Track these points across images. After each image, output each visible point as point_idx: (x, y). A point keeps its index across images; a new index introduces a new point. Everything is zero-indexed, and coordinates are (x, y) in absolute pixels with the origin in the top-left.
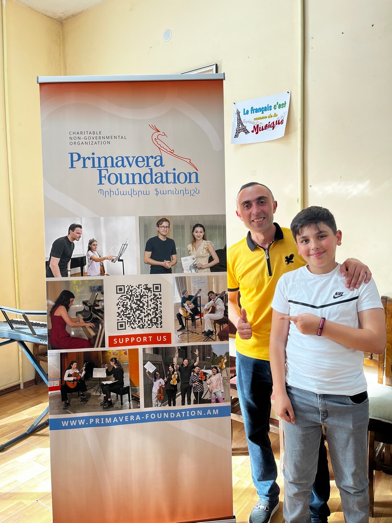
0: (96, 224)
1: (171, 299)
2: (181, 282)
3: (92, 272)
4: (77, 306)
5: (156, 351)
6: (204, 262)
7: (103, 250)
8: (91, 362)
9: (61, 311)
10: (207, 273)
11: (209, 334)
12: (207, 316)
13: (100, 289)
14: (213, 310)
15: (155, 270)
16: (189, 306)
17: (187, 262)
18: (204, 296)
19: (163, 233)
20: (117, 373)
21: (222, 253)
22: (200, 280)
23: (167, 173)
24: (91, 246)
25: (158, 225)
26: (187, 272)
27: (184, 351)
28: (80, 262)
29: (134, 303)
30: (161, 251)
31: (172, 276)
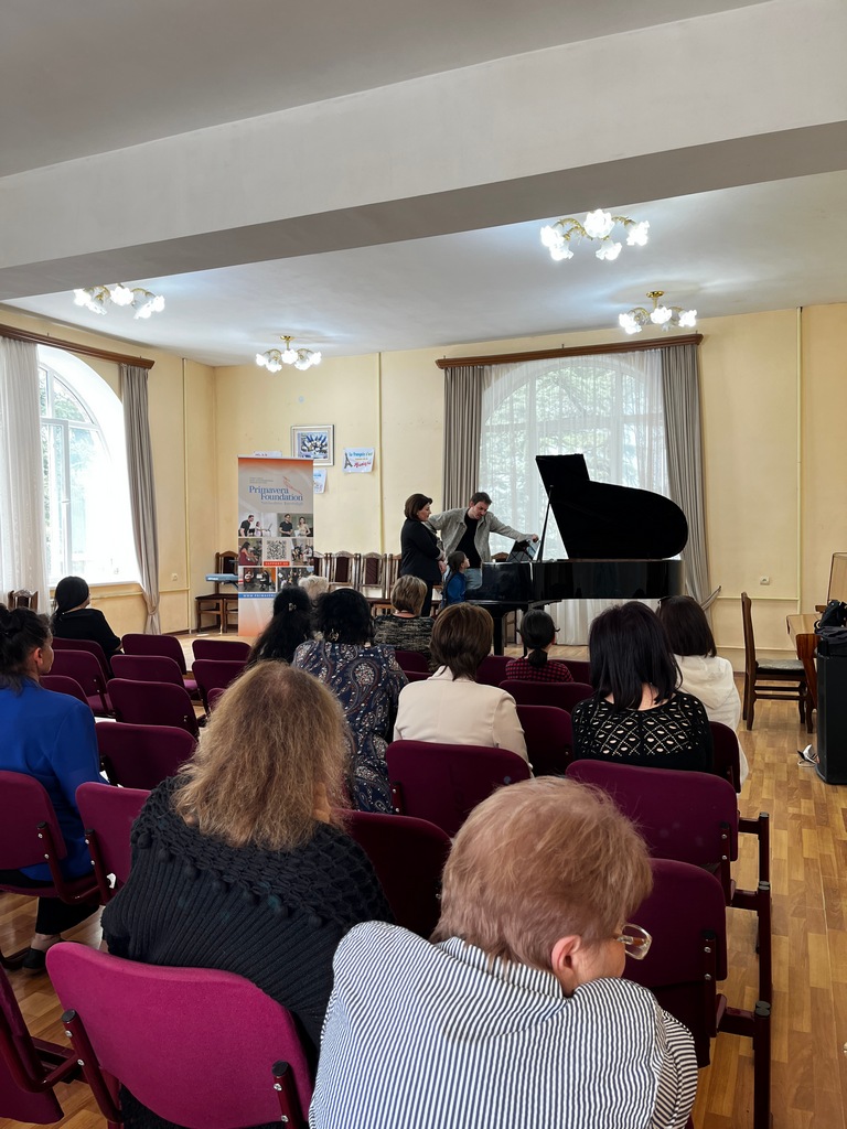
0: (260, 515)
1: (290, 547)
2: (294, 541)
3: (258, 535)
4: (251, 549)
5: (283, 568)
6: (304, 533)
7: (262, 526)
8: (256, 572)
9: (244, 550)
10: (305, 537)
11: (305, 563)
12: (305, 555)
15: (283, 535)
16: (297, 551)
17: (297, 532)
18: (304, 547)
19: (287, 520)
20: (267, 576)
21: (312, 530)
22: (302, 540)
24: (257, 524)
25: (285, 517)
26: (296, 537)
27: (295, 570)
28: (253, 531)
29: (274, 548)
30: (286, 527)
31: (290, 538)
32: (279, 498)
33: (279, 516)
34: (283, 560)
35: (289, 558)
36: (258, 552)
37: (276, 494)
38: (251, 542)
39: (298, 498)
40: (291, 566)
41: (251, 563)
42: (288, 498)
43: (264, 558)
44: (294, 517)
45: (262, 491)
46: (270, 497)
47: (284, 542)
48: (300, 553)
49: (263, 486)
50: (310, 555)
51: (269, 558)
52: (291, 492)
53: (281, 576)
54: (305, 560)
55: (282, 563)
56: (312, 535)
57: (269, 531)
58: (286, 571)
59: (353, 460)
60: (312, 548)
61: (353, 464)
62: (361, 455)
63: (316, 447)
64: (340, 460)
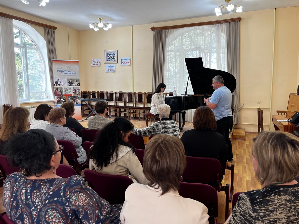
0: (61, 79)
1: (72, 90)
2: (73, 87)
3: (61, 86)
4: (59, 90)
5: (70, 97)
6: (77, 85)
7: (62, 83)
8: (61, 98)
9: (57, 91)
10: (77, 86)
11: (78, 95)
12: (77, 92)
13: (62, 88)
14: (78, 91)
15: (70, 86)
16: (75, 91)
17: (74, 85)
18: (77, 89)
19: (71, 81)
20: (65, 99)
21: (79, 84)
22: (76, 87)
24: (61, 82)
26: (74, 86)
27: (74, 97)
28: (59, 84)
29: (67, 90)
30: (70, 83)
31: (72, 87)
32: (68, 74)
33: (68, 79)
34: (70, 94)
35: (72, 93)
36: (61, 91)
37: (66, 72)
38: (59, 88)
39: (74, 74)
40: (73, 96)
41: (59, 95)
42: (71, 73)
43: (63, 93)
44: (73, 80)
45: (62, 71)
46: (64, 73)
47: (70, 88)
48: (76, 91)
49: (62, 70)
50: (79, 92)
51: (65, 93)
52: (71, 72)
53: (69, 99)
54: (77, 94)
55: (70, 95)
56: (79, 86)
57: (65, 85)
58: (71, 97)
60: (80, 90)
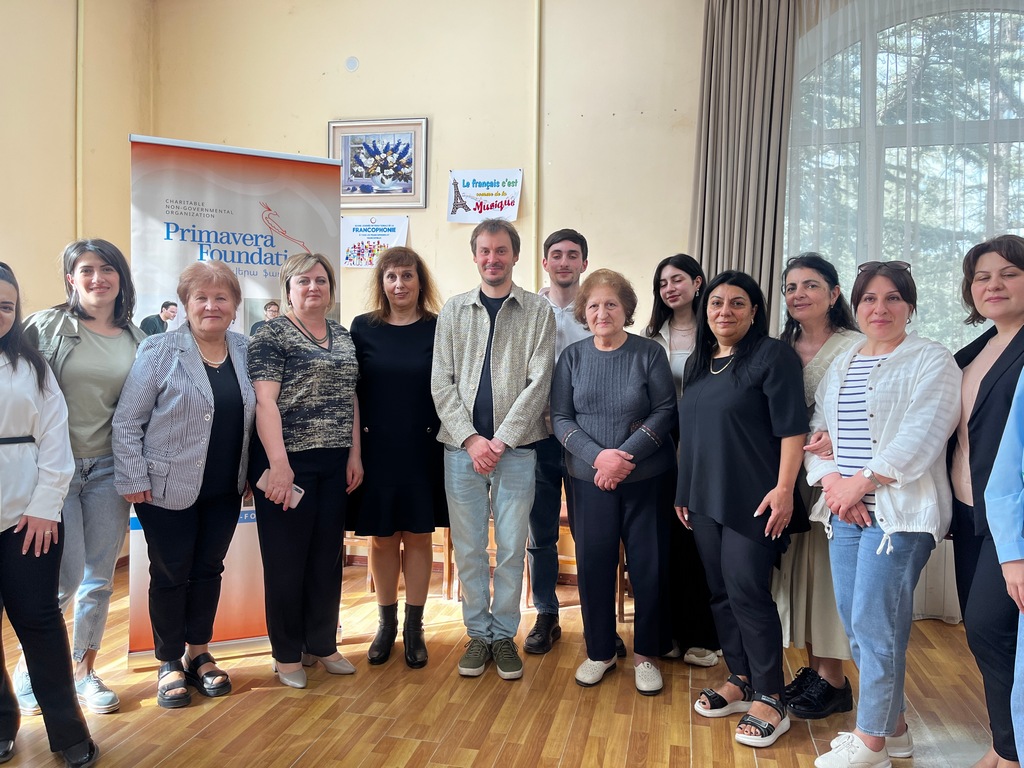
23: (277, 255)
25: (266, 308)
49: (204, 224)
59: (470, 195)
61: (471, 204)
62: (492, 184)
63: (385, 166)
64: (442, 197)
